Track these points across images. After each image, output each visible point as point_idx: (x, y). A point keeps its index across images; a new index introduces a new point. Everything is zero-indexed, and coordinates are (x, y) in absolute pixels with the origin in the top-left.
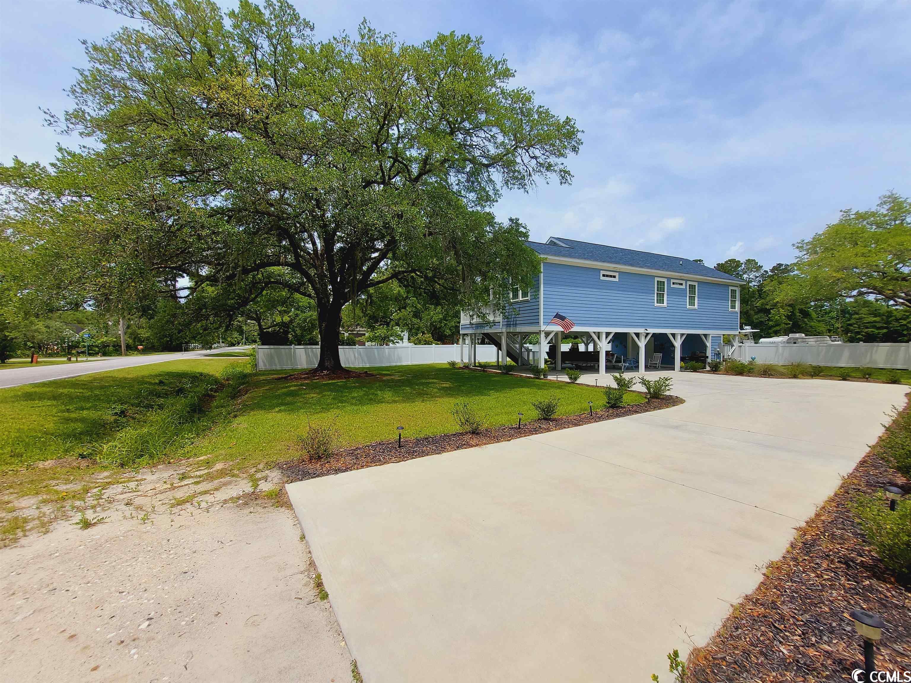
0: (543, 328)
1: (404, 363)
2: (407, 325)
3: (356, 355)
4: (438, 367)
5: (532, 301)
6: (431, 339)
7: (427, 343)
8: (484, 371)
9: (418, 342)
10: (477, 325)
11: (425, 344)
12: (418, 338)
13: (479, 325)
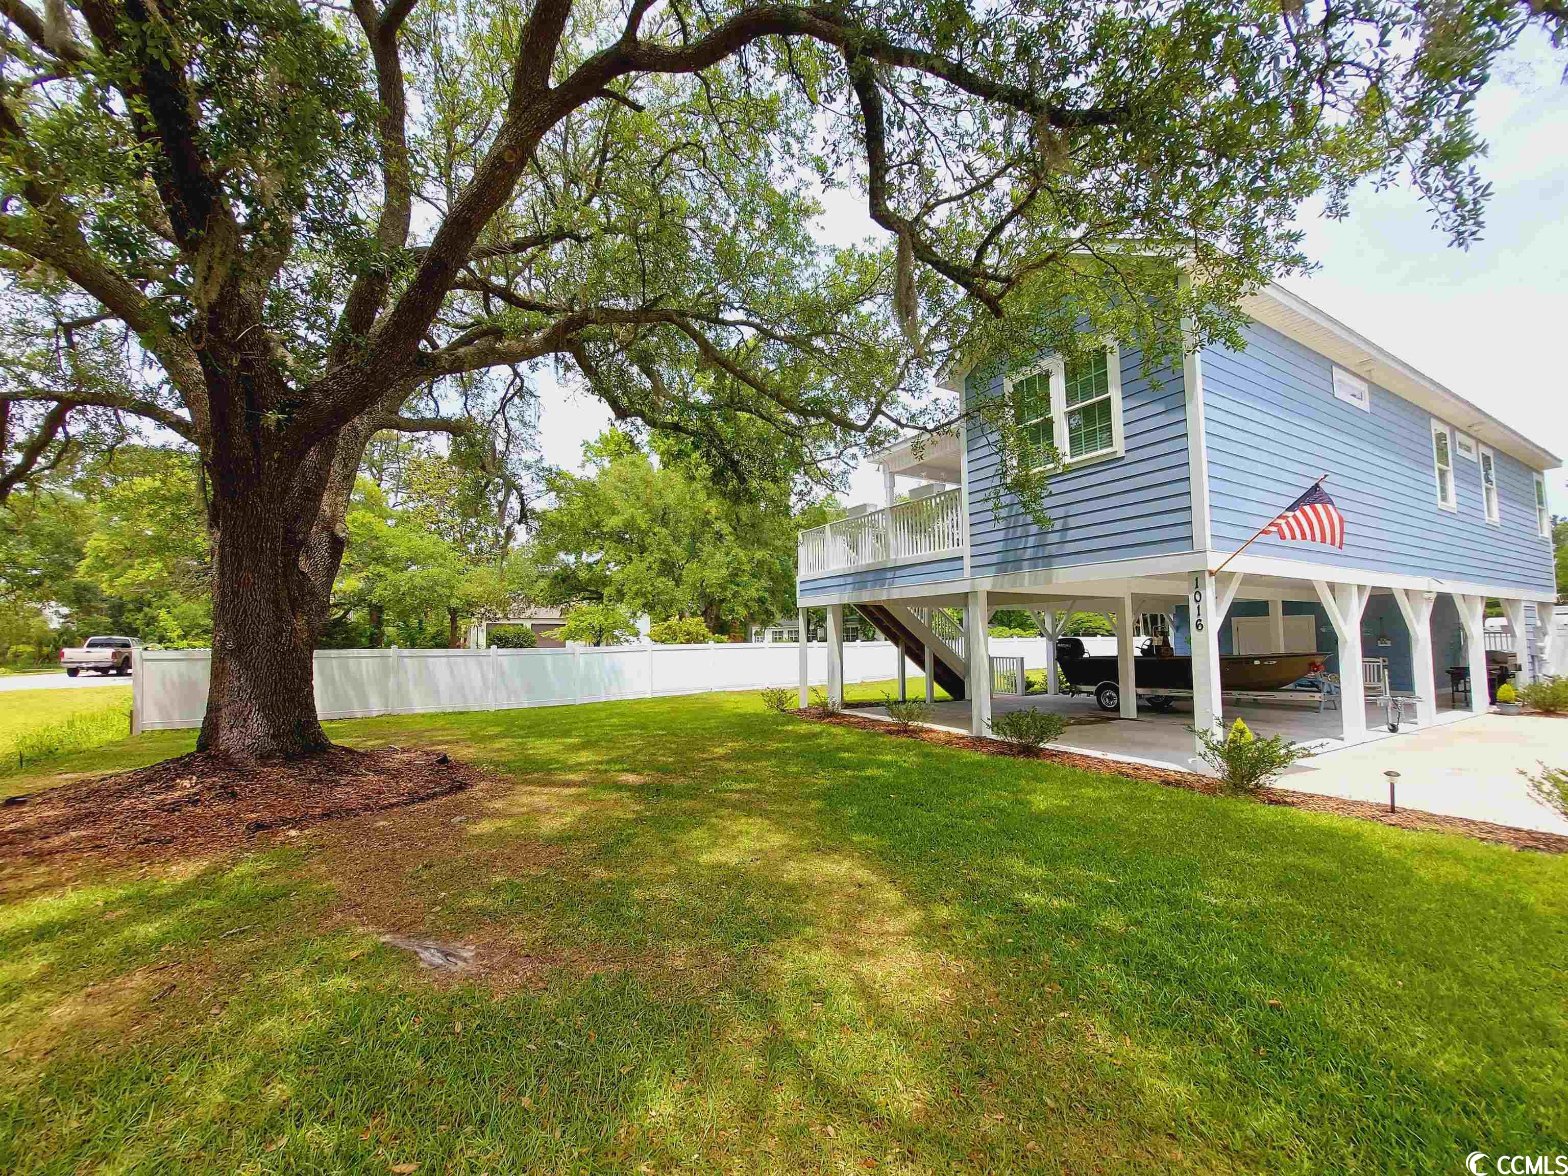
0: (1214, 561)
1: (630, 695)
2: (644, 595)
3: (491, 676)
4: (729, 706)
5: (1132, 457)
6: (704, 629)
7: (692, 638)
8: (905, 731)
9: (667, 637)
10: (858, 578)
11: (688, 642)
12: (669, 627)
13: (870, 577)
